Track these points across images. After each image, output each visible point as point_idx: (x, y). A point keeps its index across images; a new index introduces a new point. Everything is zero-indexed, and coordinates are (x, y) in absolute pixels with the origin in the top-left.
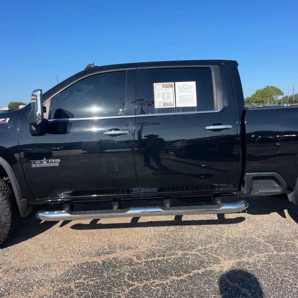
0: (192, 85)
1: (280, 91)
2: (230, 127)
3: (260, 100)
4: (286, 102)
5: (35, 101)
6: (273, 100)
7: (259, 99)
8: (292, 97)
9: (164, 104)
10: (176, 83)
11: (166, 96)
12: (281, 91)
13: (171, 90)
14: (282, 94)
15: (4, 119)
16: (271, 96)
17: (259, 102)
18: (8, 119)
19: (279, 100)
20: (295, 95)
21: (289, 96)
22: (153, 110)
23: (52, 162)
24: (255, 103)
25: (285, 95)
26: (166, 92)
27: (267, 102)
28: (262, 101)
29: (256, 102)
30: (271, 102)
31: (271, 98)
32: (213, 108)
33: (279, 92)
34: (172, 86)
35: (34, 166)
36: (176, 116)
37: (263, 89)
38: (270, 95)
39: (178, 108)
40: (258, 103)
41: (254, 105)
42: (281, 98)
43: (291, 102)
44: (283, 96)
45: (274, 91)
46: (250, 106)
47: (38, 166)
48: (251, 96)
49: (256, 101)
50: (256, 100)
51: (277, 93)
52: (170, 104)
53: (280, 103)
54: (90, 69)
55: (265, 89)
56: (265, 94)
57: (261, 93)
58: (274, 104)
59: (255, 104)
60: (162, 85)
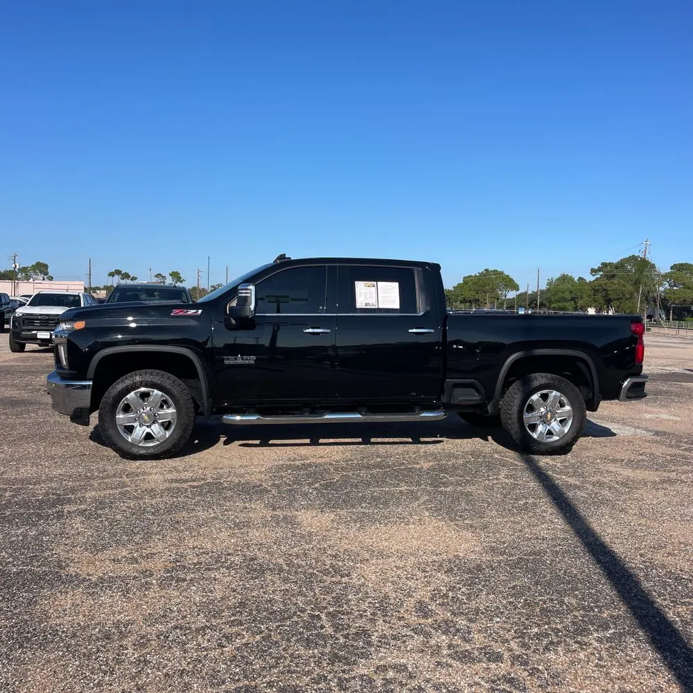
0: (395, 286)
1: (511, 280)
2: (433, 331)
3: (472, 297)
4: (523, 303)
5: (249, 295)
6: (498, 299)
7: (470, 295)
8: (535, 294)
9: (366, 305)
10: (378, 283)
11: (368, 295)
12: (513, 281)
13: (374, 289)
14: (516, 288)
15: (195, 311)
16: (493, 290)
17: (470, 301)
18: (200, 311)
19: (508, 299)
20: (542, 292)
21: (530, 292)
22: (355, 310)
23: (247, 360)
24: (461, 302)
25: (522, 291)
26: (368, 291)
27: (486, 303)
28: (477, 301)
29: (463, 301)
30: (494, 302)
31: (493, 295)
32: (415, 311)
33: (510, 284)
34: (374, 286)
35: (226, 362)
36: (378, 317)
37: (478, 275)
38: (493, 288)
39: (381, 309)
40: (467, 304)
41: (460, 306)
42: (515, 296)
43: (534, 305)
44: (518, 293)
45: (499, 280)
46: (452, 308)
47: (232, 362)
48: (454, 287)
49: (464, 299)
50: (463, 297)
51: (507, 286)
52: (373, 305)
53: (511, 307)
54: (283, 262)
55: (481, 274)
56: (481, 285)
57: (474, 284)
58: (498, 308)
59: (462, 306)
60: (363, 284)
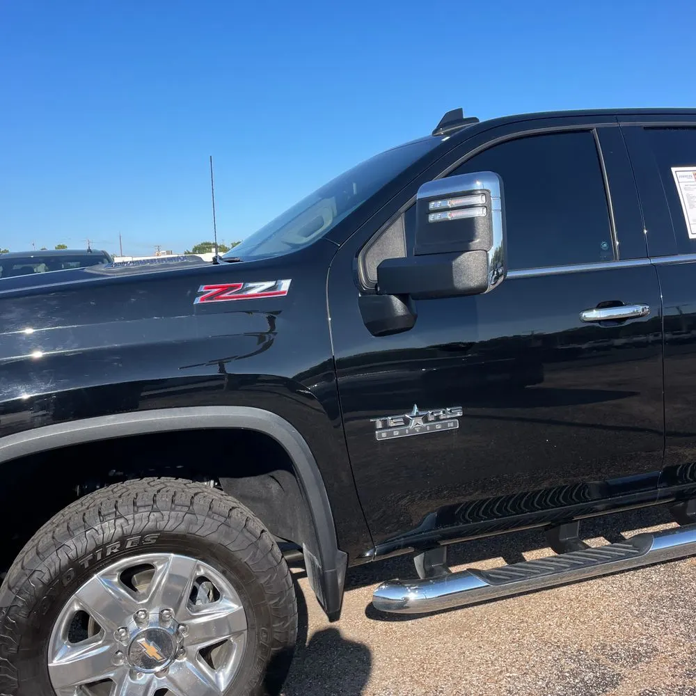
15: (271, 284)
47: (396, 434)
60: (691, 173)
